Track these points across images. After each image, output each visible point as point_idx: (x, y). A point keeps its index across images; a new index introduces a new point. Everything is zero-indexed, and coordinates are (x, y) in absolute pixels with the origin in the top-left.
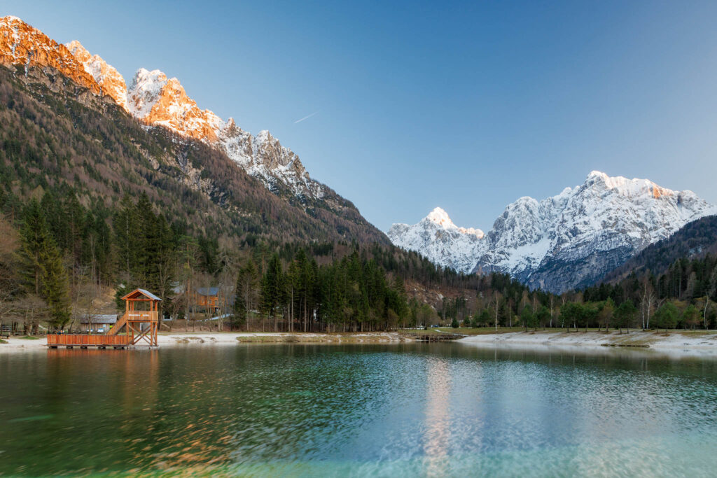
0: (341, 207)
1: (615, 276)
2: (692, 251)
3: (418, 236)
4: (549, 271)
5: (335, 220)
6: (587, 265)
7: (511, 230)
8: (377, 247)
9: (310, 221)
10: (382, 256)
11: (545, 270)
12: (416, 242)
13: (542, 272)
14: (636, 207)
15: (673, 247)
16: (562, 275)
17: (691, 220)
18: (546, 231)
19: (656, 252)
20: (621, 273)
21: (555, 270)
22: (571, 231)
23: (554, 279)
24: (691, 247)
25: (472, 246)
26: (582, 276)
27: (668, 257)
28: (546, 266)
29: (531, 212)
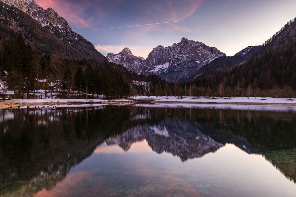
0: (86, 44)
1: (193, 77)
2: (217, 69)
3: (119, 58)
4: (169, 74)
5: (84, 50)
6: (183, 73)
7: (155, 58)
9: (73, 49)
12: (118, 61)
13: (167, 75)
14: (198, 52)
15: (211, 67)
16: (173, 77)
17: (216, 58)
18: (167, 59)
19: (206, 69)
21: (171, 74)
22: (177, 60)
24: (217, 67)
25: (140, 64)
27: (210, 70)
28: (168, 72)
29: (162, 51)
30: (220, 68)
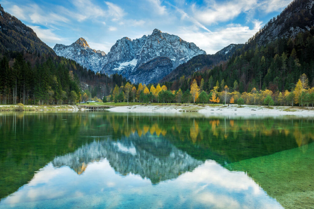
0: (25, 31)
2: (196, 69)
4: (137, 75)
5: (21, 38)
6: (154, 73)
7: (119, 53)
8: (50, 56)
10: (54, 61)
11: (135, 74)
12: (70, 55)
13: (134, 75)
14: (173, 47)
15: (189, 67)
16: (143, 77)
17: (194, 56)
18: (135, 54)
19: (182, 69)
20: (169, 77)
21: (140, 74)
22: (147, 56)
23: (139, 79)
24: (196, 67)
25: (100, 59)
26: (152, 78)
27: (187, 71)
28: (136, 72)
29: (128, 45)
30: (199, 69)
